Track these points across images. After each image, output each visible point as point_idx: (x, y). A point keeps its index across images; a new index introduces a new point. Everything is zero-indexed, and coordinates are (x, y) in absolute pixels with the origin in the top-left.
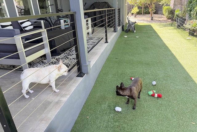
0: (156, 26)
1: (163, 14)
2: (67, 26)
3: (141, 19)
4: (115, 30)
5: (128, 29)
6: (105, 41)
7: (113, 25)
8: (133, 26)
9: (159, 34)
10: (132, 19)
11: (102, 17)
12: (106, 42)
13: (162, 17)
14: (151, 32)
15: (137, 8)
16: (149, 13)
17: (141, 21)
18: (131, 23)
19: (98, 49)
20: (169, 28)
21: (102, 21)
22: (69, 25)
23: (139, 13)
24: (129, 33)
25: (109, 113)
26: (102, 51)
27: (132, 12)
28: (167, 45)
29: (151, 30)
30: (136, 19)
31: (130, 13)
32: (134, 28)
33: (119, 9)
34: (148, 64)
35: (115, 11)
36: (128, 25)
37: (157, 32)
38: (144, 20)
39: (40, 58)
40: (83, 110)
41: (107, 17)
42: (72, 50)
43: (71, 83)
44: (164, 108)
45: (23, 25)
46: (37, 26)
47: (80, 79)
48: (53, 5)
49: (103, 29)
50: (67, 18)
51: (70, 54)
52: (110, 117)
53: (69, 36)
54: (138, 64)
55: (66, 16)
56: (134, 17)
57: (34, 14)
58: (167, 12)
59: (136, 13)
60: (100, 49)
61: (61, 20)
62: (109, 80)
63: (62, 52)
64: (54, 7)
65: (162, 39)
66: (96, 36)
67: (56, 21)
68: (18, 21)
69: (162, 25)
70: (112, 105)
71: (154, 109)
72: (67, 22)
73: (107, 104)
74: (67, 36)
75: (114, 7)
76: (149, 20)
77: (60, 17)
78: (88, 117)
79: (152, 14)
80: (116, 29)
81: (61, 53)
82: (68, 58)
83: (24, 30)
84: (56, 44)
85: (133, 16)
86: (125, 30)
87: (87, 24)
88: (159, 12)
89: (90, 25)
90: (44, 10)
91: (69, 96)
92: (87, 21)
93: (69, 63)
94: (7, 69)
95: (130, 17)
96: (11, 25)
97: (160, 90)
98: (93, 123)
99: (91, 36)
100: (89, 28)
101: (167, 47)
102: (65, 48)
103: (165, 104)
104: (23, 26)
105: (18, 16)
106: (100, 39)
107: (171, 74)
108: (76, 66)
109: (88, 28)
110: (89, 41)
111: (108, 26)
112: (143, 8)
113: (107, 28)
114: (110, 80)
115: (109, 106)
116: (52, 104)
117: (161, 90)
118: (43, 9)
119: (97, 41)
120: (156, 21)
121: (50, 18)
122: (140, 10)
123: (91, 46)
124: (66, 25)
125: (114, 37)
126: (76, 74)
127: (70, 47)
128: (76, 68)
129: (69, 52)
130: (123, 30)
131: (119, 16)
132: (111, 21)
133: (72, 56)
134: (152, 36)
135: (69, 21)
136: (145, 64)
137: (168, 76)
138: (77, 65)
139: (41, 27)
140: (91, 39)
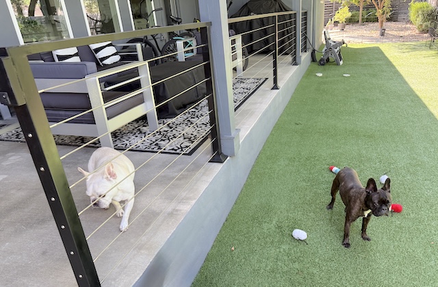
0: (390, 50)
1: (409, 22)
2: (190, 55)
3: (356, 34)
4: (295, 59)
5: (326, 58)
6: (272, 85)
7: (291, 50)
8: (336, 50)
9: (398, 68)
10: (335, 35)
11: (265, 32)
12: (275, 87)
13: (407, 29)
14: (379, 62)
15: (346, 9)
16: (376, 20)
17: (357, 39)
18: (333, 44)
19: (256, 103)
20: (424, 52)
21: (266, 42)
22: (195, 51)
23: (351, 21)
24: (327, 67)
25: (278, 242)
26: (265, 107)
27: (336, 18)
28: (417, 93)
29: (379, 60)
30: (344, 35)
31: (330, 21)
32: (339, 55)
33: (305, 14)
34: (370, 137)
35: (295, 17)
36: (325, 48)
37: (394, 64)
38: (363, 37)
39: (135, 123)
40: (223, 232)
41: (277, 32)
42: (200, 105)
43: (198, 174)
44: (407, 236)
45: (100, 55)
46: (128, 56)
47: (218, 167)
48: (161, 9)
49: (268, 59)
50: (191, 36)
51: (196, 114)
52: (282, 250)
53: (195, 76)
54: (348, 135)
55: (189, 33)
56: (339, 30)
57: (122, 31)
58: (420, 16)
59: (344, 20)
60: (261, 103)
61: (177, 42)
62: (279, 171)
63: (180, 111)
64: (163, 13)
65: (407, 80)
66: (253, 75)
67: (167, 44)
68: (91, 46)
69: (406, 47)
70: (286, 225)
71: (382, 238)
72: (190, 46)
73: (274, 222)
74: (190, 76)
75: (293, 8)
76: (375, 35)
77: (176, 35)
78: (233, 248)
79: (382, 22)
80: (297, 58)
81: (178, 112)
82: (192, 123)
83: (101, 64)
84: (168, 92)
85: (336, 28)
86: (318, 60)
87: (233, 48)
88: (401, 17)
89: (239, 51)
90: (143, 21)
91: (194, 202)
92: (233, 42)
93: (195, 133)
94: (70, 145)
95: (329, 31)
96: (76, 55)
97: (398, 197)
98: (243, 260)
99: (241, 74)
100: (238, 57)
101: (418, 97)
102: (186, 102)
103: (409, 228)
104: (100, 57)
105: (90, 35)
106: (262, 81)
107: (426, 159)
108: (209, 140)
109: (234, 58)
110: (237, 85)
111: (280, 51)
112: (361, 9)
113: (277, 57)
114: (281, 172)
115: (280, 227)
116: (160, 218)
117: (401, 195)
118: (140, 20)
119: (254, 86)
120: (392, 38)
121: (154, 38)
122: (354, 13)
123: (241, 97)
124: (187, 52)
125: (292, 76)
126: (208, 156)
127: (196, 99)
128: (209, 143)
129: (193, 110)
130: (313, 59)
131: (306, 29)
132: (286, 39)
133: (200, 118)
134: (383, 71)
135: (194, 43)
136: (365, 136)
137: (418, 165)
138: (210, 136)
139: (135, 58)
140: (241, 81)
